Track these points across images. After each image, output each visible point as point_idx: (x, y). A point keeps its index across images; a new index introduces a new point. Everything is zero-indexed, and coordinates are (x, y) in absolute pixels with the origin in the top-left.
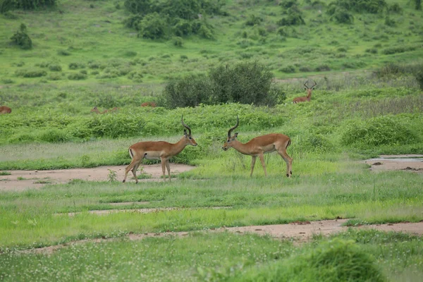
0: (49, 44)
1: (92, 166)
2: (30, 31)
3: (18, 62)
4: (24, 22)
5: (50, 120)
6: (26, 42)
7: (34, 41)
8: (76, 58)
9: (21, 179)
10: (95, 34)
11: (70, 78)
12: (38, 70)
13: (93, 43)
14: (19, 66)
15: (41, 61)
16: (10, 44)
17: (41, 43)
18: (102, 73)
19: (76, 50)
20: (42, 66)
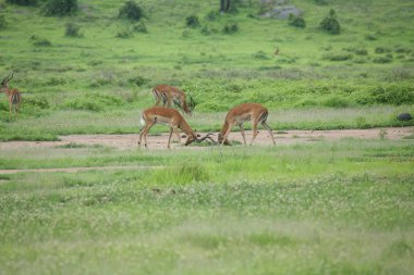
0: (358, 29)
1: (368, 127)
2: (339, 16)
3: (326, 47)
4: (333, 8)
5: (335, 87)
6: (334, 27)
7: (342, 26)
8: (383, 42)
9: (296, 137)
10: (403, 19)
11: (375, 61)
12: (346, 53)
13: (400, 28)
14: (327, 50)
15: (347, 45)
16: (319, 29)
17: (350, 28)
18: (407, 57)
19: (384, 35)
20: (349, 50)
